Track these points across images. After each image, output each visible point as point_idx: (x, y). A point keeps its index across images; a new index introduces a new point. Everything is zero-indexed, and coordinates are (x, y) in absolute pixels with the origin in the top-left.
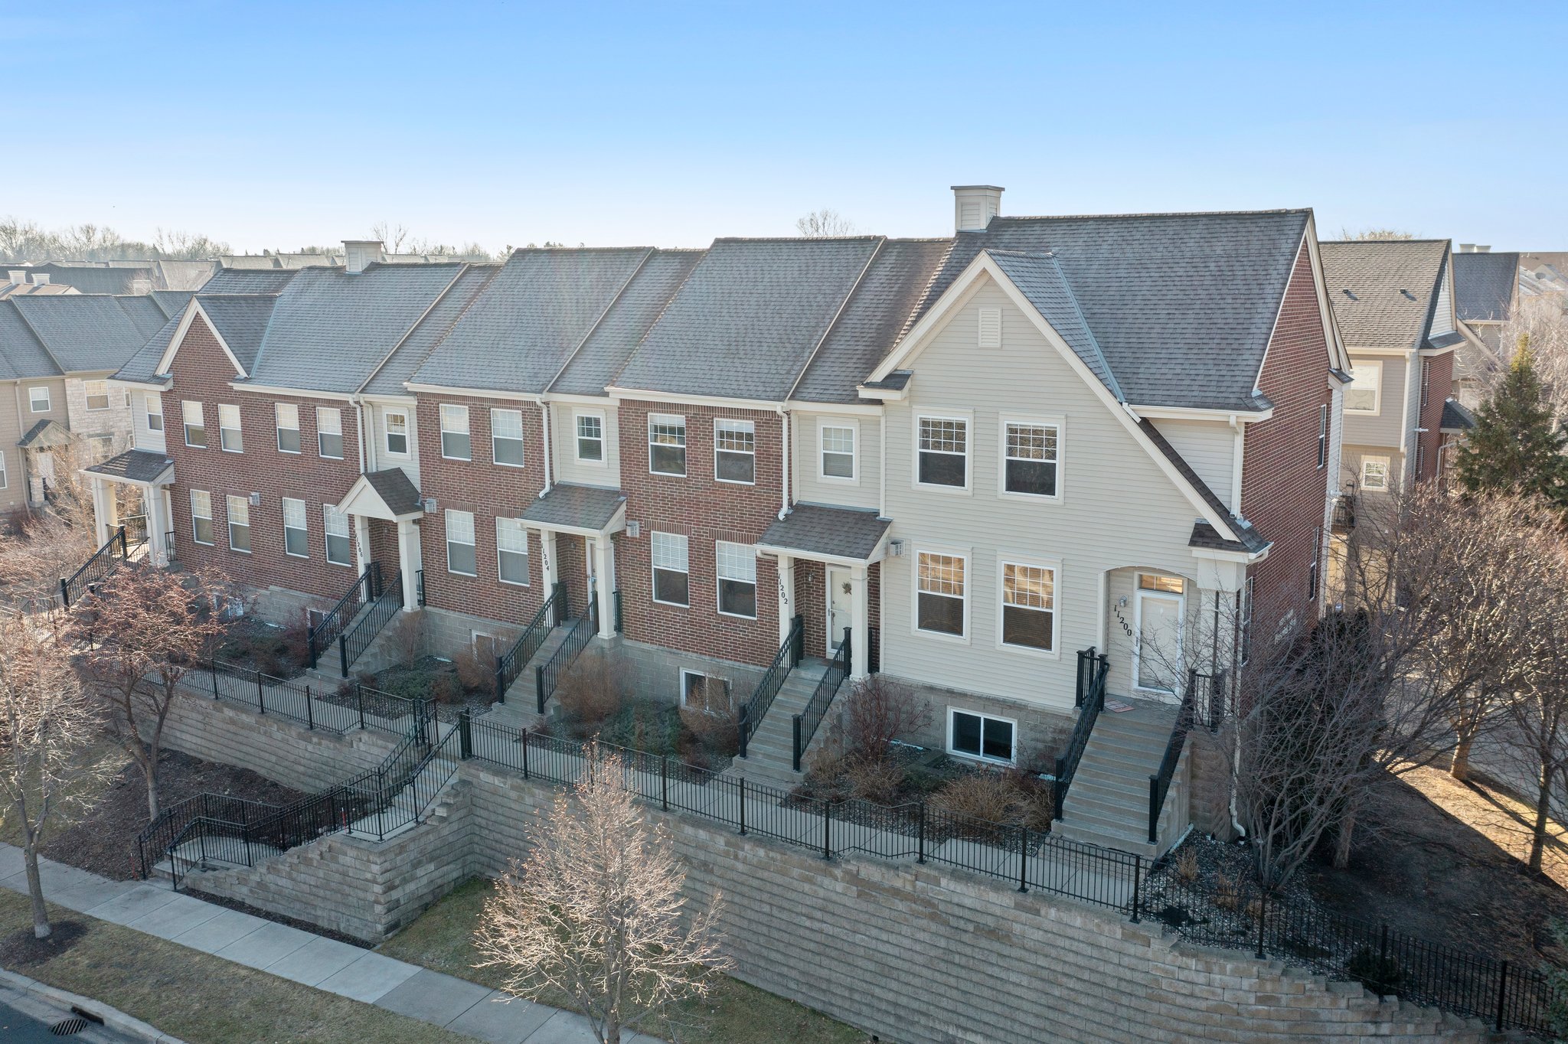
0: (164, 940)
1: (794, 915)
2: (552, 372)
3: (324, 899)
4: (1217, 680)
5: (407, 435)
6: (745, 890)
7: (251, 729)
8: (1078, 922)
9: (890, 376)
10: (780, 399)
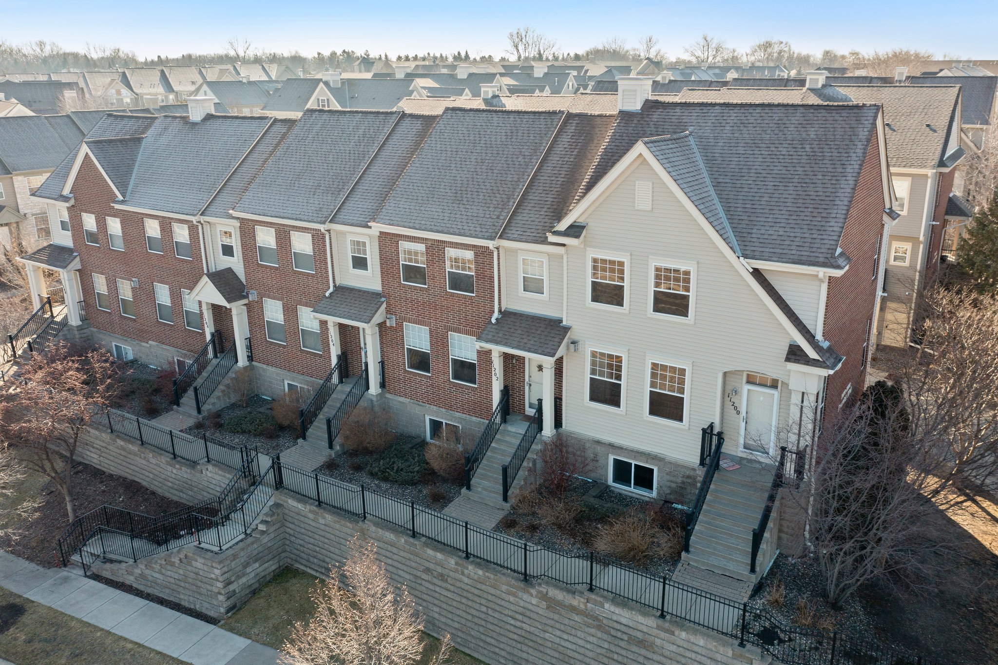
0: (77, 619)
1: (503, 616)
2: (332, 207)
3: (184, 588)
4: (800, 455)
5: (234, 245)
6: (470, 596)
7: (135, 455)
8: (702, 642)
9: (571, 227)
10: (492, 238)
